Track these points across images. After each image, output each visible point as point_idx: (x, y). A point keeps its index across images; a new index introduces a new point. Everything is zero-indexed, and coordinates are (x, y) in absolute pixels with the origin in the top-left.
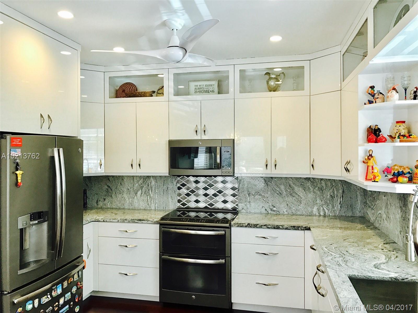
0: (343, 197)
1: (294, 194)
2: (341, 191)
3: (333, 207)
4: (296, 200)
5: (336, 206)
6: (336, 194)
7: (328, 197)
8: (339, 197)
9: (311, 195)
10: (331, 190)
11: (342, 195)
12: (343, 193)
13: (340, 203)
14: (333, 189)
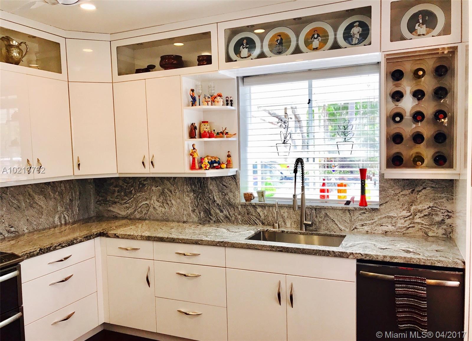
0: (80, 199)
1: (34, 205)
2: (78, 193)
3: (72, 211)
4: (37, 211)
5: (75, 210)
6: (74, 196)
7: (68, 201)
8: (77, 200)
9: (51, 203)
10: (70, 194)
11: (79, 197)
12: (80, 195)
13: (78, 206)
14: (72, 192)
